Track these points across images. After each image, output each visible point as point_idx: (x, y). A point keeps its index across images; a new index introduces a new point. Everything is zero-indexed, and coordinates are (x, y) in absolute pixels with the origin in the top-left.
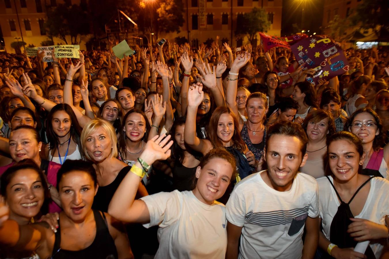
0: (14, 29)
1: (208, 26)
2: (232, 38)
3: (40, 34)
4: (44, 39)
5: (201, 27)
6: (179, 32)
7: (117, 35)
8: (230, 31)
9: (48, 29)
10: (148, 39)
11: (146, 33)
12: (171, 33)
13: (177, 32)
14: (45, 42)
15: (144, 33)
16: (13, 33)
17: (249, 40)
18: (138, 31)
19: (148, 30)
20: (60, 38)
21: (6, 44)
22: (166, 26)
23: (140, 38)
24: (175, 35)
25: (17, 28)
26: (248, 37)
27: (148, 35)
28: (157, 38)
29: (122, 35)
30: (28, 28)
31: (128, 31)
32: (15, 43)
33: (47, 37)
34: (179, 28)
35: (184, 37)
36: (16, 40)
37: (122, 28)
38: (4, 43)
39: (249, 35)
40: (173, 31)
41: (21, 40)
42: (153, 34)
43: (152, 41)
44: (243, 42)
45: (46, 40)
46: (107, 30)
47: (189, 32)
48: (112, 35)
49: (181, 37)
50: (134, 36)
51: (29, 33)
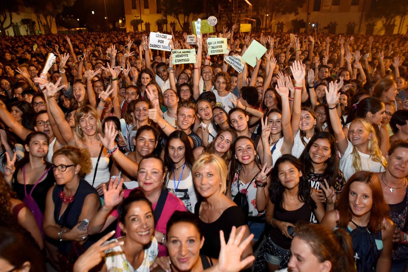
0: (134, 7)
1: (333, 7)
2: (361, 23)
3: (156, 12)
4: (159, 17)
5: (323, 8)
6: (297, 14)
7: (229, 15)
8: (359, 14)
9: (164, 8)
10: (261, 21)
11: (260, 14)
12: (288, 15)
13: (295, 14)
14: (159, 20)
15: (258, 14)
16: (133, 11)
17: (384, 25)
18: (252, 12)
19: (263, 10)
20: (174, 17)
21: (126, 22)
22: (284, 7)
23: (254, 20)
24: (292, 17)
25: (138, 6)
26: (383, 22)
27: (262, 17)
28: (271, 20)
29: (235, 15)
30: (146, 7)
31: (241, 11)
32: (134, 20)
33: (162, 16)
34: (298, 10)
35: (303, 20)
36: (135, 18)
37: (235, 7)
38: (125, 20)
39: (384, 19)
40: (290, 12)
41: (139, 18)
42: (268, 15)
43: (266, 23)
44: (375, 27)
45: (161, 18)
46: (220, 10)
47: (309, 14)
48: (225, 15)
49: (298, 20)
50: (247, 17)
51: (147, 11)
